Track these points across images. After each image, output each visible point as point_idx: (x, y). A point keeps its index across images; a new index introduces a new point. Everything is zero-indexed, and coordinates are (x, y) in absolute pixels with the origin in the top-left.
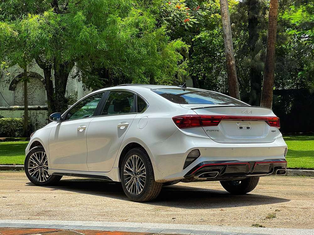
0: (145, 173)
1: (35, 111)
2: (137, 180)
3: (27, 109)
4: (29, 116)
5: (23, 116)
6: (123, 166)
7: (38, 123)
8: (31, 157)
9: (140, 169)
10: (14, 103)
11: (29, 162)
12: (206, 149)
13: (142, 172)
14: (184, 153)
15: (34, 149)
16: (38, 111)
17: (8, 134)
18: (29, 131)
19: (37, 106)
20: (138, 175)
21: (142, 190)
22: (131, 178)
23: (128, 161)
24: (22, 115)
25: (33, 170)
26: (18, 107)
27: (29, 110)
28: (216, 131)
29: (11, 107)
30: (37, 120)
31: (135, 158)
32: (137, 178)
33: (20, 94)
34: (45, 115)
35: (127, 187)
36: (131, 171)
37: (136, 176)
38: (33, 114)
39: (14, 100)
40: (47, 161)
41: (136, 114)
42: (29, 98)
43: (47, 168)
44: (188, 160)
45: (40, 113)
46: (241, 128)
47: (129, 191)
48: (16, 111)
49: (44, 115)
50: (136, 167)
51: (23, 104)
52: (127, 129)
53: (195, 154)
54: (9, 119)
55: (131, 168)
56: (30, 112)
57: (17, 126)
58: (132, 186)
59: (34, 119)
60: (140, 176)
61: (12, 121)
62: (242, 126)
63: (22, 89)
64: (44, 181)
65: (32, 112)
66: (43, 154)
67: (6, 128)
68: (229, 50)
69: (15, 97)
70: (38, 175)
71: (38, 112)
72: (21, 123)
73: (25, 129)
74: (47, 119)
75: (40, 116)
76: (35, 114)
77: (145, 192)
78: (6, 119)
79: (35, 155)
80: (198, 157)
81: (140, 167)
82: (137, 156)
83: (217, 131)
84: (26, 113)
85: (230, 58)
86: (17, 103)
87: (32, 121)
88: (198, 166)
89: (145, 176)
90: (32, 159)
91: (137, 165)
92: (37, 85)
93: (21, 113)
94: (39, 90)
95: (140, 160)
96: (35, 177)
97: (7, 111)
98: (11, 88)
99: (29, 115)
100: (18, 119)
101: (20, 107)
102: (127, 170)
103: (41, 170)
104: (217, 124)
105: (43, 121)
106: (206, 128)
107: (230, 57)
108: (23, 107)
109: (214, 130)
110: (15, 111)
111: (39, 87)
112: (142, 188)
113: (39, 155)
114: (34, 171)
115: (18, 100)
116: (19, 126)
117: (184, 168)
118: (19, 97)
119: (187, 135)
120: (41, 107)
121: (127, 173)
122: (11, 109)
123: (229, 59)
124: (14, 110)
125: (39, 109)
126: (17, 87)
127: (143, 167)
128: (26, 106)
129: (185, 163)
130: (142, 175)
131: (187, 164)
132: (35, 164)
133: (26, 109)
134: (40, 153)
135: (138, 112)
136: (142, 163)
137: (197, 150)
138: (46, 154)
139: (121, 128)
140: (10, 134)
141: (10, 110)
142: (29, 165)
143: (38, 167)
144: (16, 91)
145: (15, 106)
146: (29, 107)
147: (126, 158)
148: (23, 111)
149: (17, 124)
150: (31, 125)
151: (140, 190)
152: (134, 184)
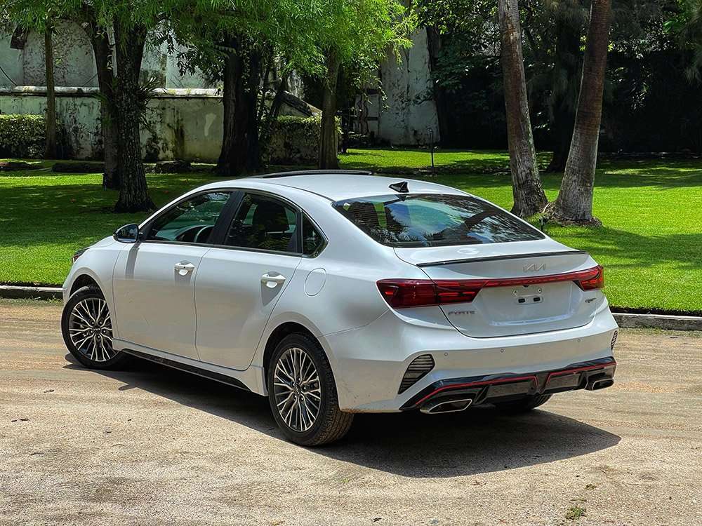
0: (319, 390)
1: (71, 98)
2: (301, 401)
3: (53, 95)
4: (58, 110)
5: (46, 110)
6: (272, 367)
7: (79, 126)
8: (75, 308)
9: (309, 380)
10: (24, 77)
11: (71, 318)
12: (446, 353)
13: (311, 386)
14: (401, 362)
15: (82, 292)
16: (78, 99)
17: (13, 149)
18: (60, 144)
19: (76, 88)
20: (304, 391)
21: (312, 424)
22: (289, 394)
23: (284, 356)
24: (43, 107)
25: (80, 337)
26: (32, 88)
27: (58, 96)
28: (468, 313)
29: (17, 88)
30: (75, 121)
31: (298, 355)
32: (301, 397)
33: (35, 57)
34: (93, 108)
35: (281, 412)
36: (289, 380)
37: (300, 393)
38: (67, 105)
39: (22, 71)
40: (109, 319)
41: (301, 256)
42: (57, 67)
43: (111, 334)
44: (409, 376)
45: (82, 103)
46: (522, 301)
47: (285, 421)
48: (28, 98)
49: (90, 108)
50: (299, 373)
51: (44, 79)
52: (282, 290)
53: (422, 365)
54: (14, 117)
55: (289, 373)
56: (61, 101)
57: (32, 133)
58: (291, 411)
59: (70, 116)
60: (308, 394)
61: (20, 122)
62: (523, 297)
63: (39, 45)
64: (105, 360)
65: (65, 100)
66: (102, 303)
67: (8, 136)
68: (508, 7)
69: (25, 63)
70: (92, 345)
71: (78, 101)
72: (40, 126)
73: (51, 141)
74: (98, 119)
75: (83, 110)
76: (72, 107)
77: (318, 429)
78: (7, 117)
79: (84, 304)
80: (430, 370)
81: (308, 376)
82: (301, 351)
83: (471, 312)
84: (51, 104)
85: (509, 25)
86: (30, 76)
87: (66, 122)
88: (431, 388)
89: (319, 396)
90: (76, 313)
91: (303, 370)
92: (73, 36)
93: (40, 104)
94: (79, 49)
95: (307, 362)
96: (85, 351)
97: (8, 97)
98: (17, 44)
99: (59, 107)
100: (34, 118)
101: (38, 89)
102: (281, 375)
103: (97, 336)
104: (470, 299)
105: (89, 122)
106: (447, 308)
107: (510, 22)
108: (44, 88)
109: (463, 312)
110: (25, 98)
111: (78, 42)
112: (312, 419)
113: (93, 306)
114: (82, 337)
115: (32, 70)
116: (37, 134)
117: (400, 392)
118: (35, 62)
119: (408, 324)
120: (85, 90)
121: (280, 382)
122: (18, 94)
123: (507, 26)
124: (25, 96)
125: (80, 94)
126: (29, 40)
127: (314, 377)
128: (51, 88)
129: (403, 381)
130: (312, 393)
131: (405, 385)
132: (84, 323)
133: (50, 95)
134: (94, 301)
135: (304, 254)
136: (312, 369)
137: (428, 357)
138: (106, 305)
139: (268, 285)
140: (17, 150)
141: (16, 96)
142: (71, 324)
143: (91, 330)
144: (27, 50)
145: (26, 88)
146: (58, 89)
147: (278, 351)
148: (44, 100)
149: (33, 129)
150: (64, 131)
151: (308, 422)
152: (296, 408)
